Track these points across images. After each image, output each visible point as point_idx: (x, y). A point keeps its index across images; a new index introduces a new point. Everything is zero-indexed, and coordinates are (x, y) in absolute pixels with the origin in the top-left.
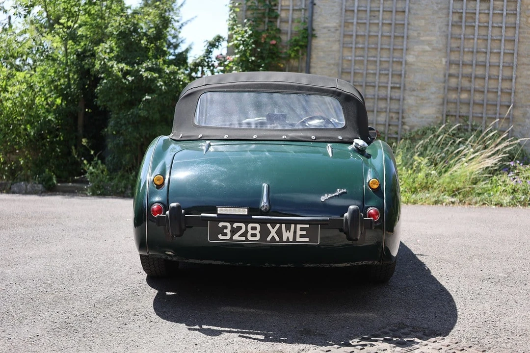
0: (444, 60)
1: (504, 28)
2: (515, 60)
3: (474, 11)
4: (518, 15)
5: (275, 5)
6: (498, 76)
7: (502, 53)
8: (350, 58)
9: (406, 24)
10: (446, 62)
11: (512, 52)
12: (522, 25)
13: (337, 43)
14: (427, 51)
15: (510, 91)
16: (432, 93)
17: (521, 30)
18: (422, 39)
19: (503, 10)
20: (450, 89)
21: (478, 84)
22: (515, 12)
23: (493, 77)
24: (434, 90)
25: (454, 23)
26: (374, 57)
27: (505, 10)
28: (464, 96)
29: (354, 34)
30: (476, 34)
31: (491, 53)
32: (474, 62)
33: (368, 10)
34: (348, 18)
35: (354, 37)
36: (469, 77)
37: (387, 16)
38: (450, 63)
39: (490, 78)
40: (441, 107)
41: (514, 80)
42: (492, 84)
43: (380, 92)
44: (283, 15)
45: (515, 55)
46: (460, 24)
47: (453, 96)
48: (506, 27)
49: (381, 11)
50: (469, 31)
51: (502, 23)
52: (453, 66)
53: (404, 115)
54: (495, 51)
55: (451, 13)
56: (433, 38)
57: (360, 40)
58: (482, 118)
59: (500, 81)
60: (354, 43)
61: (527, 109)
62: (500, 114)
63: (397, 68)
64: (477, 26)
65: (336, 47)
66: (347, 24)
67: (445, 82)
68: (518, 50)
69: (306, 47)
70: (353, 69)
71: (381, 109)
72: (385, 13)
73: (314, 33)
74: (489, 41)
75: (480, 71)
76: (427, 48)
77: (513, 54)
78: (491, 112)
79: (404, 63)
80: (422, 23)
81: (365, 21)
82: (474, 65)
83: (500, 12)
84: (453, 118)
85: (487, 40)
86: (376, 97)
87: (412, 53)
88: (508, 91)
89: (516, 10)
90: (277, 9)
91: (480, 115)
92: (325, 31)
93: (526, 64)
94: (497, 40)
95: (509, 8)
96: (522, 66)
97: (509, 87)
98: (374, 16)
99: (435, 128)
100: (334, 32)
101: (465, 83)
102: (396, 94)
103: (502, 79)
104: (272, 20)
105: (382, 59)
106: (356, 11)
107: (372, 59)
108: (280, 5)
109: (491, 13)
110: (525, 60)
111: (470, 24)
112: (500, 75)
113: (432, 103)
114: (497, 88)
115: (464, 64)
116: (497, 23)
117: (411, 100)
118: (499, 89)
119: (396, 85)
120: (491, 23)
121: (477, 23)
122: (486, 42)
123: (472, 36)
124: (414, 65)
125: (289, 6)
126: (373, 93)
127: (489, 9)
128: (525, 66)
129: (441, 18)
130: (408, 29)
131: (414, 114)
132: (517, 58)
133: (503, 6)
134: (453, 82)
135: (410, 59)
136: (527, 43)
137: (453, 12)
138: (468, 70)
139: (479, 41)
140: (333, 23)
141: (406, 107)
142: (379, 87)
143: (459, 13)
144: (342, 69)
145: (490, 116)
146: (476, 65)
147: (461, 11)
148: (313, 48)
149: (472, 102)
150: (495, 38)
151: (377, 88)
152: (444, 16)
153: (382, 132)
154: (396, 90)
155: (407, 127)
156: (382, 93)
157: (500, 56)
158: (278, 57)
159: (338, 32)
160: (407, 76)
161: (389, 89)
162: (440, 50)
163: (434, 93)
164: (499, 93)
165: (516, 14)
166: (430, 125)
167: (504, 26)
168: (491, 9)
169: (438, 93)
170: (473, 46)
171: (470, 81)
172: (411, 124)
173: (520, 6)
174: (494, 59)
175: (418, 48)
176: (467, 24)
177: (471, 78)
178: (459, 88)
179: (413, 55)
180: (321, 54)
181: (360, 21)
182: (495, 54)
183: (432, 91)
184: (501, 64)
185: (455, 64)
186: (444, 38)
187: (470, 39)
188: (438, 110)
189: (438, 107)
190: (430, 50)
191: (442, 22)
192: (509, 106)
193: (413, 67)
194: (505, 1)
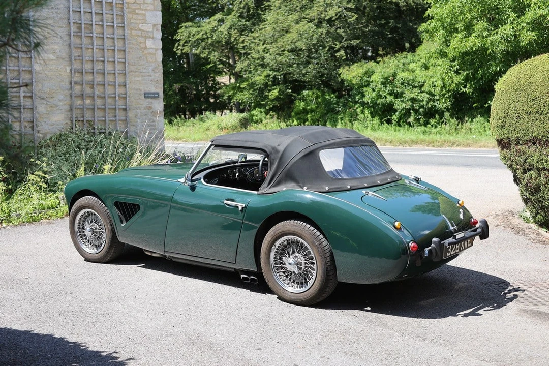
0: (68, 69)
2: (127, 68)
3: (91, 23)
4: (126, 27)
6: (115, 82)
7: (117, 62)
10: (71, 70)
11: (123, 60)
12: (129, 37)
14: (52, 60)
15: (125, 96)
16: (60, 100)
17: (129, 42)
18: (46, 47)
20: (77, 96)
21: (99, 90)
22: (123, 25)
23: (111, 84)
24: (61, 97)
25: (75, 34)
27: (115, 23)
28: (89, 102)
30: (95, 44)
31: (108, 61)
32: (95, 70)
36: (91, 84)
38: (75, 71)
39: (109, 85)
40: (69, 113)
41: (127, 86)
42: (111, 90)
43: (13, 102)
45: (127, 64)
46: (80, 34)
47: (79, 102)
48: (117, 38)
50: (89, 41)
51: (114, 34)
52: (77, 74)
53: (37, 123)
54: (110, 60)
55: (72, 24)
56: (56, 47)
58: (104, 121)
59: (117, 87)
61: (138, 111)
62: (119, 117)
63: (28, 77)
64: (94, 37)
67: (71, 89)
68: (128, 59)
71: (14, 119)
74: (106, 51)
75: (100, 79)
76: (52, 56)
77: (125, 62)
78: (112, 115)
79: (33, 71)
80: (45, 31)
82: (95, 73)
83: (112, 24)
84: (80, 123)
85: (104, 49)
87: (39, 61)
88: (123, 95)
89: (124, 23)
91: (103, 119)
93: (133, 72)
94: (110, 49)
95: (119, 21)
96: (131, 73)
97: (124, 92)
99: (66, 134)
101: (89, 90)
102: (29, 103)
103: (118, 85)
109: (105, 25)
110: (132, 68)
111: (89, 35)
112: (117, 82)
113: (61, 110)
114: (115, 94)
115: (87, 73)
116: (110, 35)
117: (41, 108)
118: (117, 94)
119: (28, 94)
120: (105, 34)
121: (94, 34)
122: (103, 51)
123: (91, 46)
124: (41, 73)
127: (102, 21)
128: (133, 73)
129: (62, 27)
131: (45, 122)
132: (128, 66)
133: (113, 19)
134: (79, 89)
135: (38, 67)
136: (133, 53)
137: (74, 23)
138: (90, 78)
139: (97, 51)
141: (39, 115)
142: (11, 96)
143: (78, 24)
145: (111, 119)
146: (97, 73)
147: (80, 22)
149: (96, 108)
152: (65, 26)
154: (29, 99)
155: (41, 135)
157: (115, 65)
160: (35, 84)
161: (22, 98)
162: (63, 59)
163: (61, 100)
165: (124, 27)
166: (62, 131)
167: (115, 37)
168: (104, 21)
169: (65, 100)
170: (93, 54)
171: (93, 87)
172: (43, 132)
173: (127, 20)
174: (111, 68)
175: (43, 57)
176: (86, 35)
177: (94, 84)
178: (84, 94)
179: (40, 63)
182: (111, 63)
183: (61, 99)
184: (117, 72)
185: (79, 72)
186: (66, 47)
187: (88, 48)
188: (66, 116)
189: (66, 113)
190: (55, 58)
191: (63, 32)
192: (125, 110)
193: (40, 75)
194: (115, 15)
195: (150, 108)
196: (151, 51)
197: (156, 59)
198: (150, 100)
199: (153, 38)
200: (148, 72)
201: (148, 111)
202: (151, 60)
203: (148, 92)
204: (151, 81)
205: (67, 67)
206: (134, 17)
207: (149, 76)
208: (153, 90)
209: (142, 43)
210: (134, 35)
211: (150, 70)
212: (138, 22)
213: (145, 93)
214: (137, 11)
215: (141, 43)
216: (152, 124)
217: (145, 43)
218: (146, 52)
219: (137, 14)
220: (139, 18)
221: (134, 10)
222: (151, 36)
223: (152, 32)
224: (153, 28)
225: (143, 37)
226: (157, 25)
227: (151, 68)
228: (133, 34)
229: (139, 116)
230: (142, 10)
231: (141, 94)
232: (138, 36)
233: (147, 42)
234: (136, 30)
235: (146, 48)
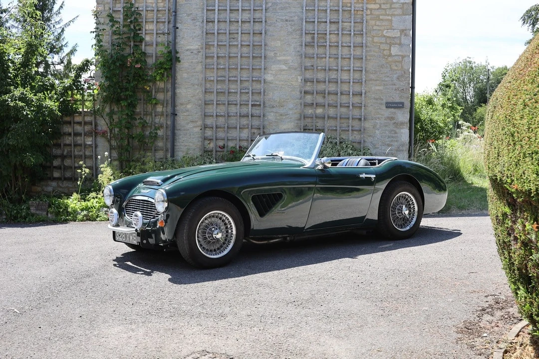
0: (300, 78)
1: (352, 47)
2: (364, 77)
3: (326, 32)
5: (140, 30)
6: (349, 92)
7: (352, 70)
8: (212, 79)
9: (263, 45)
10: (302, 80)
11: (360, 69)
12: (369, 44)
13: (200, 64)
14: (284, 70)
15: (361, 105)
16: (290, 109)
17: (368, 49)
18: (278, 58)
19: (351, 31)
20: (306, 105)
21: (331, 99)
22: (362, 33)
23: (344, 93)
24: (291, 106)
25: (307, 44)
26: (235, 77)
27: (352, 31)
28: (319, 111)
29: (215, 56)
30: (328, 53)
31: (341, 70)
32: (327, 79)
33: (228, 32)
34: (209, 40)
35: (215, 58)
36: (323, 93)
37: (245, 37)
38: (306, 81)
39: (342, 94)
40: (299, 122)
41: (363, 95)
42: (344, 99)
43: (241, 110)
44: (148, 38)
45: (364, 72)
46: (313, 44)
47: (309, 111)
48: (354, 46)
49: (240, 34)
50: (321, 50)
51: (350, 43)
52: (309, 84)
53: (265, 130)
54: (346, 68)
55: (304, 34)
56: (289, 58)
57: (221, 61)
58: (336, 130)
59: (351, 96)
60: (215, 64)
61: (377, 121)
62: (352, 127)
63: (257, 86)
64: (328, 46)
65: (199, 67)
66: (208, 46)
67: (301, 99)
68: (366, 68)
69: (171, 69)
70: (215, 89)
71: (243, 125)
72: (243, 35)
73: (178, 55)
74: (340, 59)
75: (332, 87)
76: (284, 67)
77: (362, 71)
78: (345, 125)
79: (262, 81)
80: (278, 44)
81: (225, 43)
82: (327, 82)
83: (348, 32)
85: (338, 58)
86: (238, 114)
87: (270, 72)
88: (358, 105)
89: (363, 31)
90: (142, 33)
91: (335, 128)
92: (188, 53)
93: (374, 80)
94: (346, 58)
95: (356, 29)
96: (370, 82)
97: (359, 102)
98: (234, 38)
100: (196, 54)
101: (320, 99)
102: (256, 111)
103: (353, 94)
104: (138, 44)
105: (242, 79)
106: (216, 33)
107: (233, 79)
108: (144, 29)
109: (340, 33)
110: (373, 77)
111: (322, 44)
112: (351, 91)
113: (291, 118)
114: (349, 103)
115: (318, 82)
116: (346, 43)
117: (271, 117)
118: (351, 104)
119: (256, 103)
120: (340, 42)
121: (328, 43)
122: (337, 60)
123: (324, 56)
124: (272, 83)
125: (153, 30)
126: (235, 111)
127: (338, 30)
128: (373, 82)
129: (295, 38)
130: (265, 50)
131: (274, 129)
132: (365, 75)
133: (351, 27)
134: (309, 98)
135: (269, 77)
136: (373, 61)
137: (306, 33)
138: (321, 87)
139: (331, 60)
140: (195, 45)
141: (266, 123)
142: (241, 105)
143: (311, 34)
144: (206, 89)
145: (344, 129)
146: (329, 82)
147: (313, 32)
148: (177, 70)
149: (326, 117)
150: (344, 56)
151: (238, 106)
152: (298, 37)
153: (245, 147)
154: (257, 108)
156: (244, 110)
157: (350, 73)
158: (143, 79)
159: (200, 54)
160: (266, 94)
161: (250, 106)
162: (295, 69)
163: (292, 109)
164: (351, 107)
165: (363, 34)
167: (352, 45)
168: (340, 30)
169: (296, 109)
170: (326, 63)
171: (324, 97)
173: (366, 27)
174: (345, 76)
175: (275, 67)
176: (319, 44)
177: (325, 94)
178: (315, 104)
179: (271, 74)
180: (185, 75)
181: (220, 43)
182: (346, 72)
183: (290, 107)
184: (352, 81)
185: (310, 81)
186: (298, 57)
187: (322, 58)
188: (296, 125)
189: (296, 122)
190: (287, 69)
191: (296, 43)
192: (360, 119)
193: (271, 85)
194: (352, 22)
195: (392, 118)
196: (396, 58)
197: (402, 67)
198: (393, 110)
199: (400, 44)
200: (392, 81)
201: (388, 121)
202: (396, 68)
203: (391, 101)
204: (396, 90)
205: (299, 77)
206: (378, 23)
207: (392, 84)
208: (397, 100)
209: (386, 50)
210: (377, 43)
211: (395, 78)
212: (382, 28)
213: (387, 103)
214: (381, 17)
215: (384, 50)
216: (393, 135)
217: (390, 50)
218: (390, 59)
219: (382, 20)
220: (384, 24)
221: (378, 16)
222: (398, 42)
223: (400, 38)
224: (401, 34)
225: (388, 44)
226: (406, 30)
227: (395, 76)
228: (375, 41)
229: (378, 126)
230: (388, 15)
231: (382, 104)
232: (381, 43)
233: (392, 48)
234: (379, 37)
235: (390, 55)
